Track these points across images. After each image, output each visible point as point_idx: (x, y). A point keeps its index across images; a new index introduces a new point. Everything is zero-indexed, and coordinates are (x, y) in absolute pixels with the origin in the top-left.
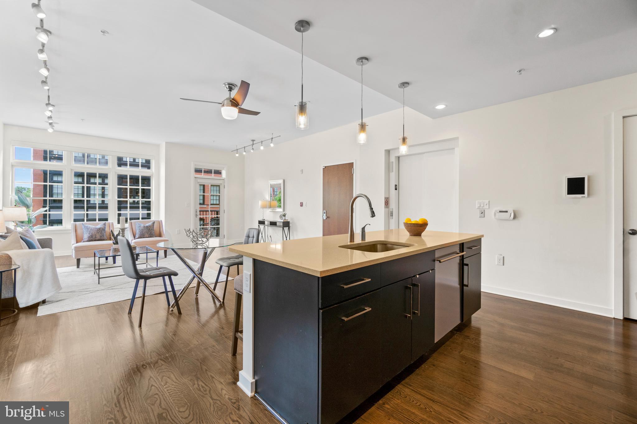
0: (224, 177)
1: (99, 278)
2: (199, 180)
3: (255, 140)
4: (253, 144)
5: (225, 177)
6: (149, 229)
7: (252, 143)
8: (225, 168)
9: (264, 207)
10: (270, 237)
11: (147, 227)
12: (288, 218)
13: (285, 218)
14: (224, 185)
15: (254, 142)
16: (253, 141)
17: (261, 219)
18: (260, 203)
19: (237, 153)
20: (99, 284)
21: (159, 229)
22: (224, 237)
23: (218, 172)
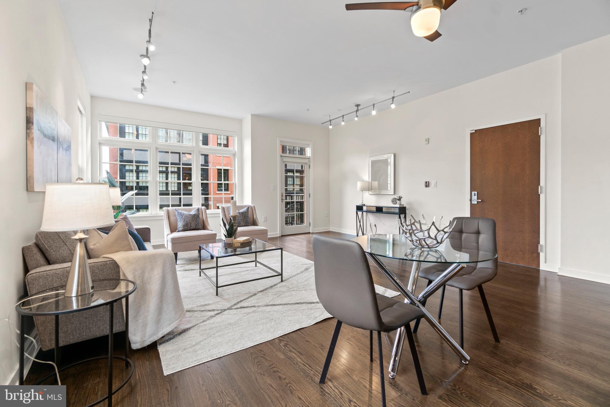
0: (308, 155)
1: (217, 287)
2: (285, 159)
3: (360, 105)
4: (357, 111)
5: (310, 156)
6: (245, 216)
7: (356, 108)
8: (310, 146)
9: (363, 190)
10: (375, 225)
11: (242, 213)
12: (404, 203)
13: (401, 203)
14: (309, 165)
15: (359, 108)
16: (358, 106)
17: (359, 204)
18: (359, 185)
19: (331, 125)
20: (217, 295)
21: (252, 216)
22: (310, 226)
23: (302, 151)
